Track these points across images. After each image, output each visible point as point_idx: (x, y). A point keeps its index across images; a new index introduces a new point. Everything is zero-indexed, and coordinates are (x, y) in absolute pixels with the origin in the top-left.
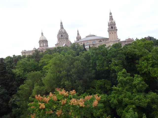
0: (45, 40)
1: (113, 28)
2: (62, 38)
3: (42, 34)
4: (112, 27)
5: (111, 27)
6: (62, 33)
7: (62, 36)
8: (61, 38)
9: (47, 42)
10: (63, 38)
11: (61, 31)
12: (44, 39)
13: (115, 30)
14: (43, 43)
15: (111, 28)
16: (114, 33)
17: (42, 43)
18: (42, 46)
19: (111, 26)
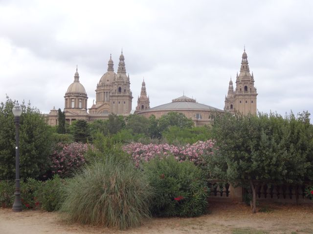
0: (83, 94)
1: (249, 89)
2: (120, 96)
3: (75, 77)
4: (246, 88)
5: (243, 87)
6: (122, 83)
7: (120, 89)
8: (117, 94)
9: (86, 100)
10: (122, 94)
11: (120, 77)
12: (80, 91)
13: (253, 95)
14: (77, 100)
15: (243, 90)
16: (249, 101)
17: (73, 100)
18: (73, 107)
19: (245, 86)
